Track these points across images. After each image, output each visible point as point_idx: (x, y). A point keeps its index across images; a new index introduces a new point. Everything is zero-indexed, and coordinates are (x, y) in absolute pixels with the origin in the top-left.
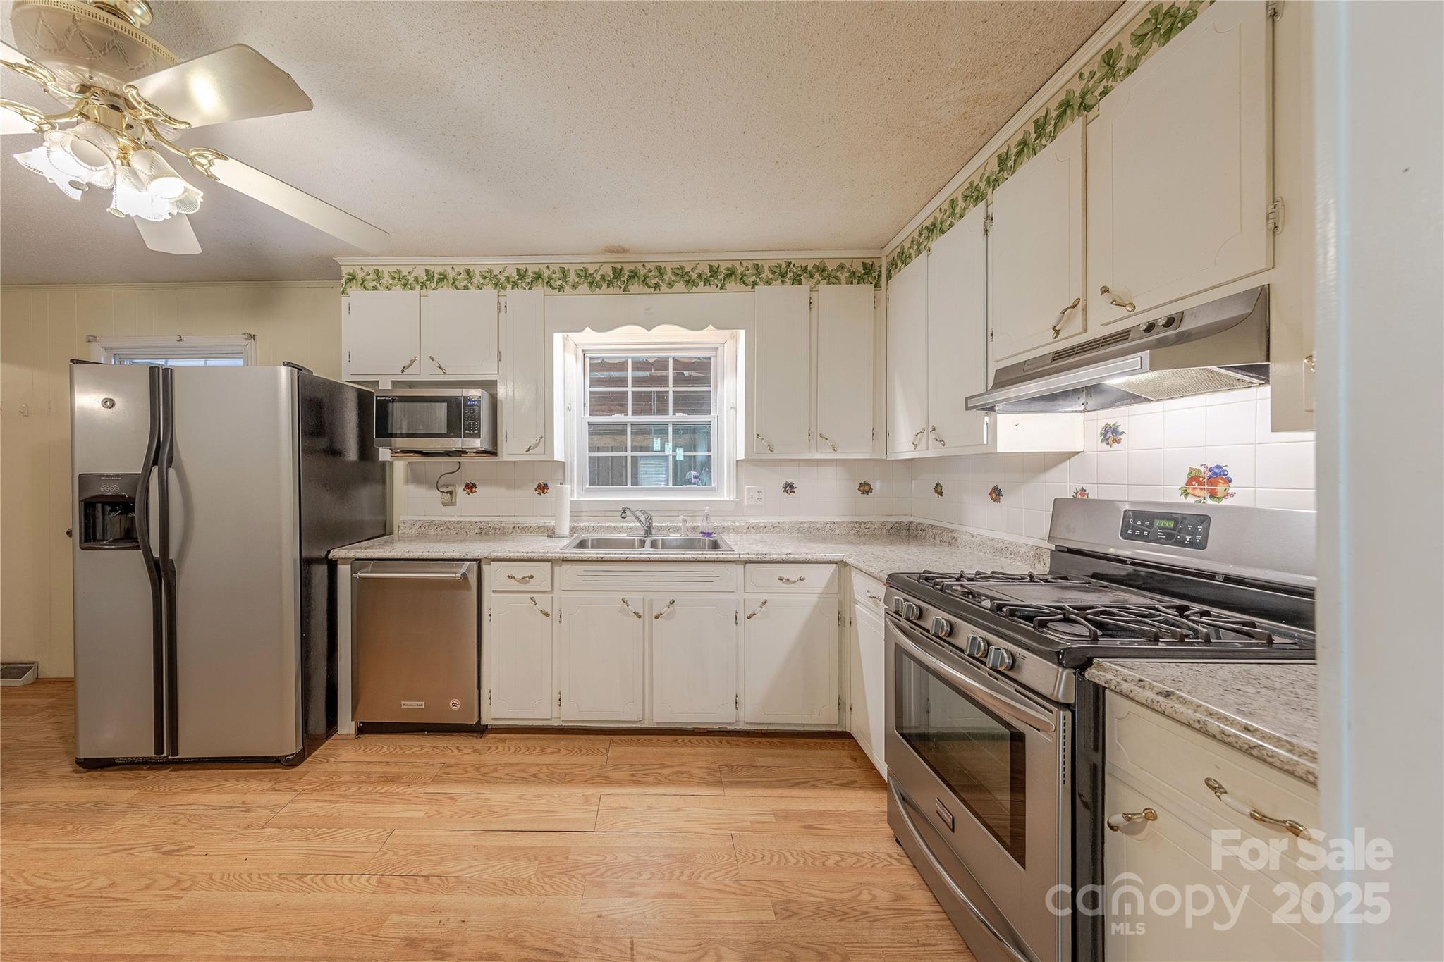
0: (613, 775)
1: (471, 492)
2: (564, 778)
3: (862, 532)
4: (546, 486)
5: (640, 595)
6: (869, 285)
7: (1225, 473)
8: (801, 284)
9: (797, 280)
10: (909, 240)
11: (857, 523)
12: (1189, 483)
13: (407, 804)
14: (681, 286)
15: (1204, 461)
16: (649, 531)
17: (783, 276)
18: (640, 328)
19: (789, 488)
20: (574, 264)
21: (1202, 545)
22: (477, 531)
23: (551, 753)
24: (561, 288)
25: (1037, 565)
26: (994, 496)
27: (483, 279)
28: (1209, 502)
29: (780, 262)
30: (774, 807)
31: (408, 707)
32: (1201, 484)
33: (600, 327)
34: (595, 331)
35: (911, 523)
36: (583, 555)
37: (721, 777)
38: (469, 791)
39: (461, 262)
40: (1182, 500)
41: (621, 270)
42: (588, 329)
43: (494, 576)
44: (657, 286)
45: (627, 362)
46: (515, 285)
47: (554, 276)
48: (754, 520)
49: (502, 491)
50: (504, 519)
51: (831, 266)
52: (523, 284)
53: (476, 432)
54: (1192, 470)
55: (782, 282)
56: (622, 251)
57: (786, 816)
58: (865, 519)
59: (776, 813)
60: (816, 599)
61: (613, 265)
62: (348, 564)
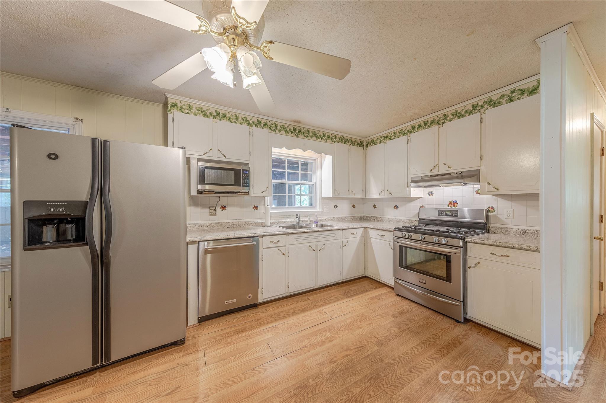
0: (319, 304)
1: (224, 209)
2: (305, 310)
3: (354, 219)
4: (257, 207)
5: (314, 243)
6: (361, 148)
7: (457, 202)
8: (346, 144)
9: (345, 143)
10: (377, 138)
11: (352, 217)
12: (449, 204)
13: (259, 336)
15: (452, 200)
16: (298, 223)
17: (342, 141)
18: (301, 150)
19: (336, 206)
20: (280, 122)
21: (457, 216)
22: (228, 226)
23: (291, 305)
24: (275, 130)
25: (411, 224)
26: (395, 208)
27: (243, 120)
28: (453, 207)
29: (342, 136)
30: (368, 298)
31: (230, 302)
32: (452, 204)
33: (288, 148)
34: (287, 149)
35: (364, 216)
36: (298, 231)
37: (348, 295)
38: (280, 323)
39: (234, 111)
40: (448, 207)
41: (296, 128)
42: (284, 148)
43: (264, 243)
45: (285, 161)
46: (256, 126)
47: (272, 125)
48: (327, 217)
49: (238, 209)
50: (239, 221)
51: (353, 140)
52: (260, 126)
53: (248, 184)
54: (450, 201)
55: (342, 142)
56: (299, 122)
57: (372, 299)
58: (354, 216)
59: (369, 299)
60: (359, 239)
61: (293, 126)
62: (196, 244)
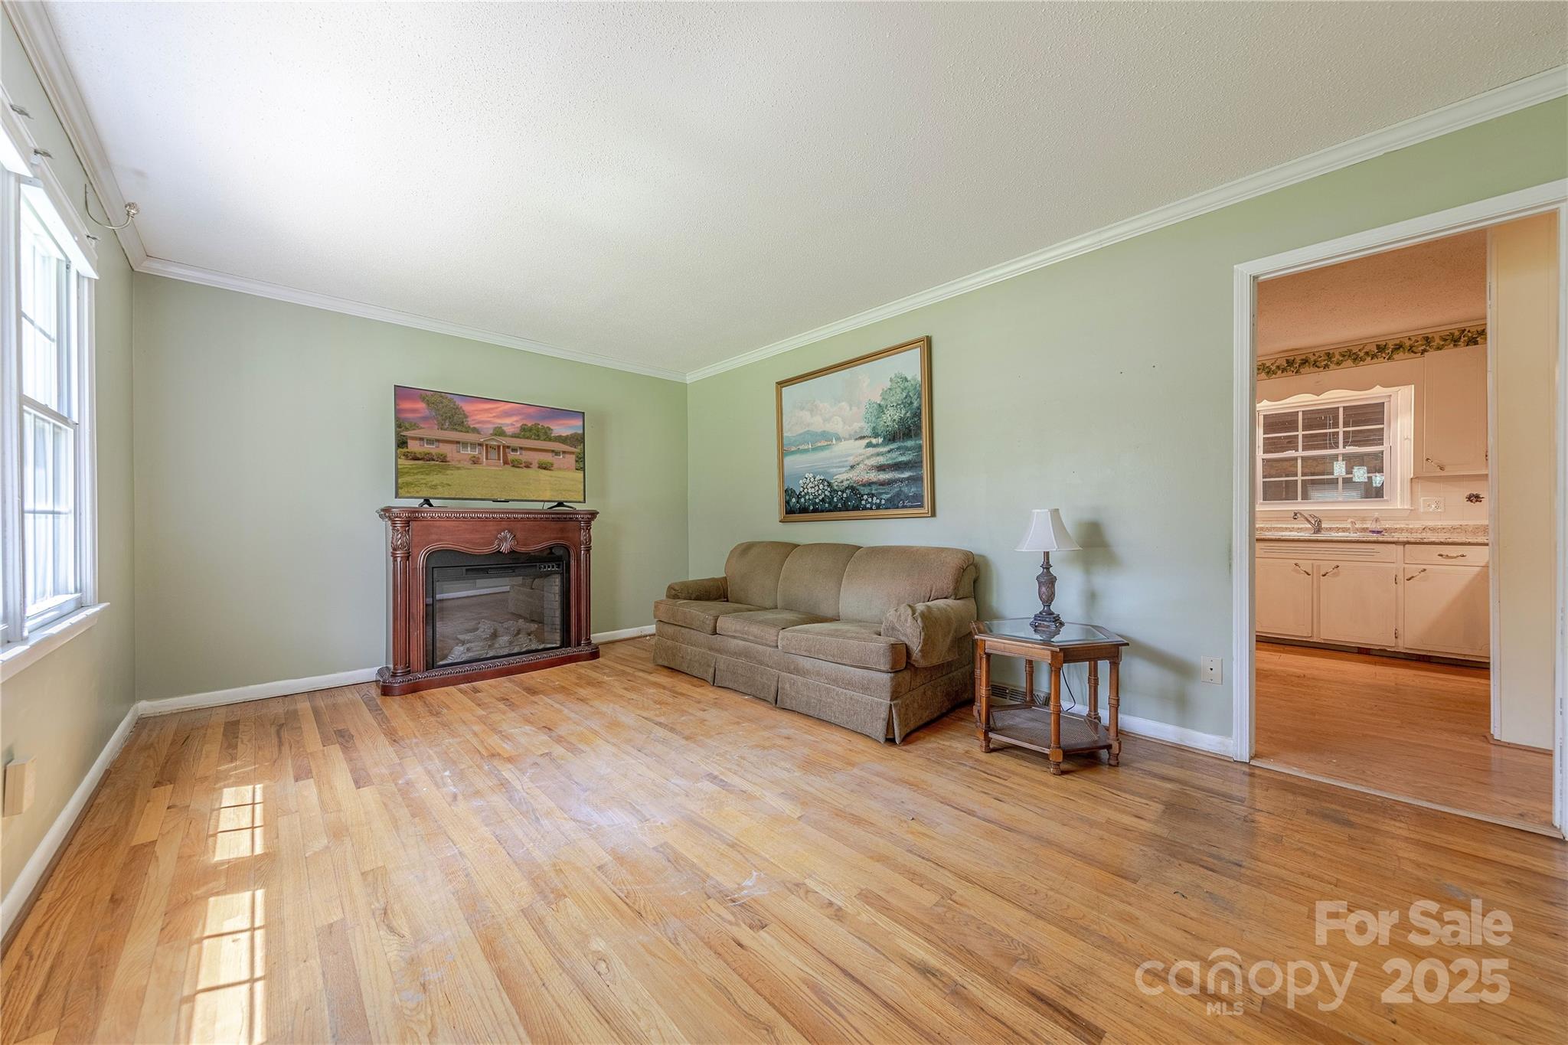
14: (1349, 362)
44: (1326, 366)
